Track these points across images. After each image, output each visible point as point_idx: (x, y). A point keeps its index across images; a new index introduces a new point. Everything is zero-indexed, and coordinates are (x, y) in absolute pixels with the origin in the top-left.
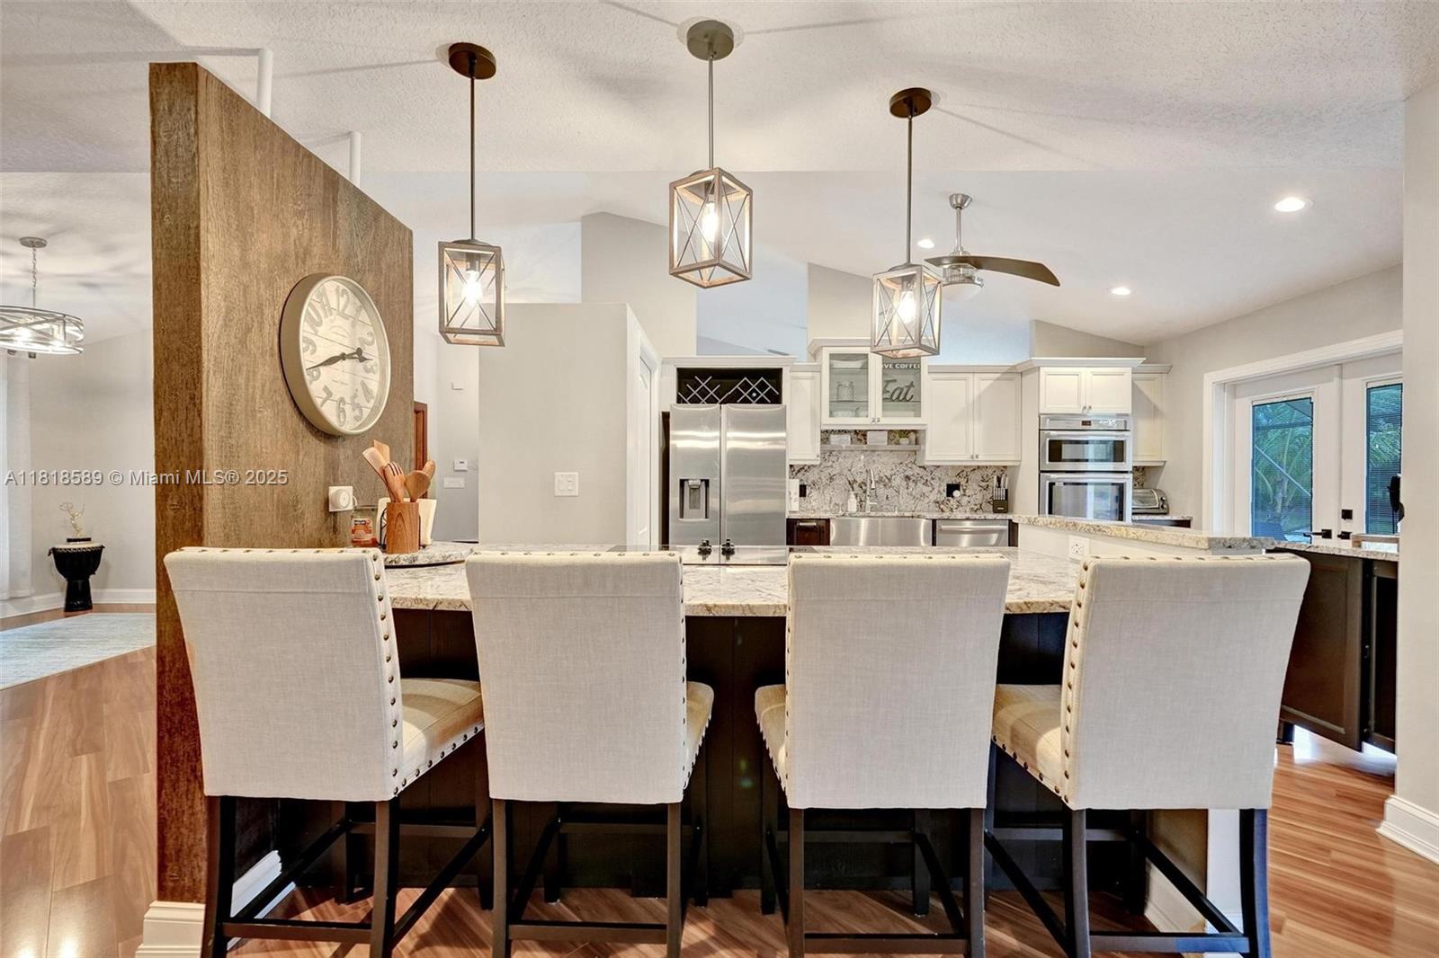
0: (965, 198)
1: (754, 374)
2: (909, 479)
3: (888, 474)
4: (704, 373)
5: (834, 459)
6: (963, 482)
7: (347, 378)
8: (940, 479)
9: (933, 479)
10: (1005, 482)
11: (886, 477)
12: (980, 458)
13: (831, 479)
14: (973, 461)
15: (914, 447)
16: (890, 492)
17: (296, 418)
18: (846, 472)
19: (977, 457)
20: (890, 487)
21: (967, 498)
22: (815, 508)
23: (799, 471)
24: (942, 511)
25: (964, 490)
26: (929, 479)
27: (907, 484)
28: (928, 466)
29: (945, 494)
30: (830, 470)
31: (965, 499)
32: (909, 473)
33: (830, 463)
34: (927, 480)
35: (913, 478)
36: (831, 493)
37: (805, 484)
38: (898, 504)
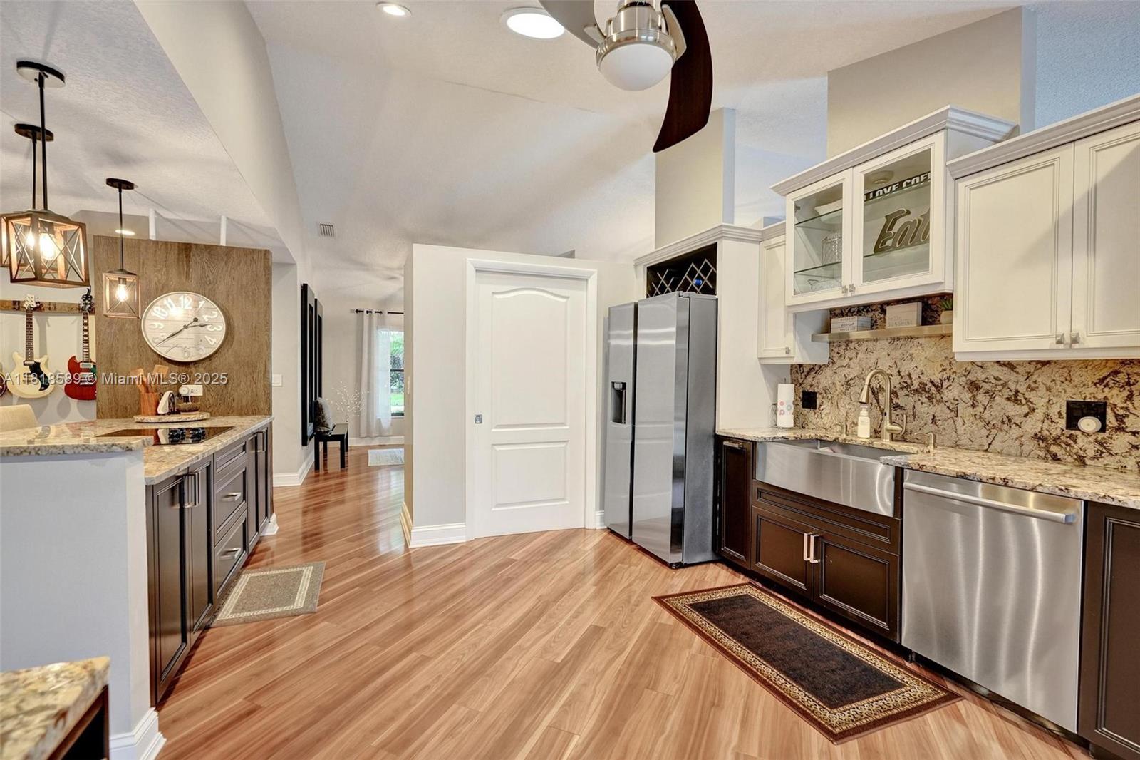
1: (699, 256)
2: (978, 388)
3: (936, 379)
4: (664, 267)
5: (853, 354)
6: (1114, 397)
7: (192, 336)
8: (1049, 389)
9: (1030, 389)
11: (932, 382)
13: (848, 384)
16: (941, 411)
20: (938, 402)
21: (1128, 438)
22: (827, 426)
23: (808, 373)
24: (1056, 459)
25: (1119, 418)
26: (1022, 389)
27: (974, 398)
28: (1022, 364)
29: (1062, 423)
30: (846, 371)
31: (1121, 441)
33: (846, 362)
34: (1017, 391)
35: (986, 386)
36: (848, 406)
37: (816, 391)
38: (954, 434)
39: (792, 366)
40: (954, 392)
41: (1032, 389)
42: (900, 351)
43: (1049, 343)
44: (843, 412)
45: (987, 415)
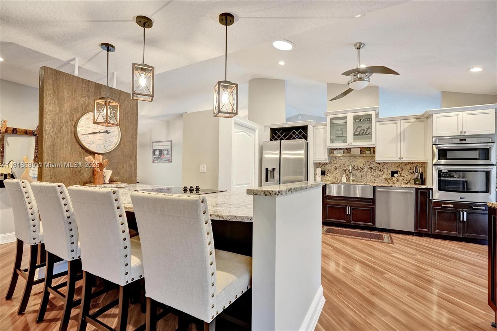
0: (361, 44)
1: (297, 128)
2: (372, 169)
3: (362, 166)
4: (279, 129)
5: (338, 160)
6: (400, 170)
7: (102, 138)
8: (387, 168)
9: (384, 168)
10: (421, 170)
11: (361, 167)
12: (404, 159)
13: (336, 168)
14: (401, 160)
15: (372, 154)
16: (363, 174)
17: (81, 149)
18: (342, 166)
19: (402, 158)
20: (362, 172)
21: (402, 178)
22: (329, 180)
23: (322, 165)
24: (389, 183)
25: (400, 174)
26: (382, 169)
27: (371, 171)
28: (382, 163)
29: (390, 175)
30: (335, 165)
31: (401, 178)
32: (371, 166)
33: (336, 162)
34: (381, 169)
35: (374, 168)
36: (336, 174)
37: (325, 170)
38: (367, 180)
39: (316, 163)
40: (366, 170)
41: (384, 169)
42: (352, 160)
43: (397, 159)
44: (334, 176)
45: (374, 175)
